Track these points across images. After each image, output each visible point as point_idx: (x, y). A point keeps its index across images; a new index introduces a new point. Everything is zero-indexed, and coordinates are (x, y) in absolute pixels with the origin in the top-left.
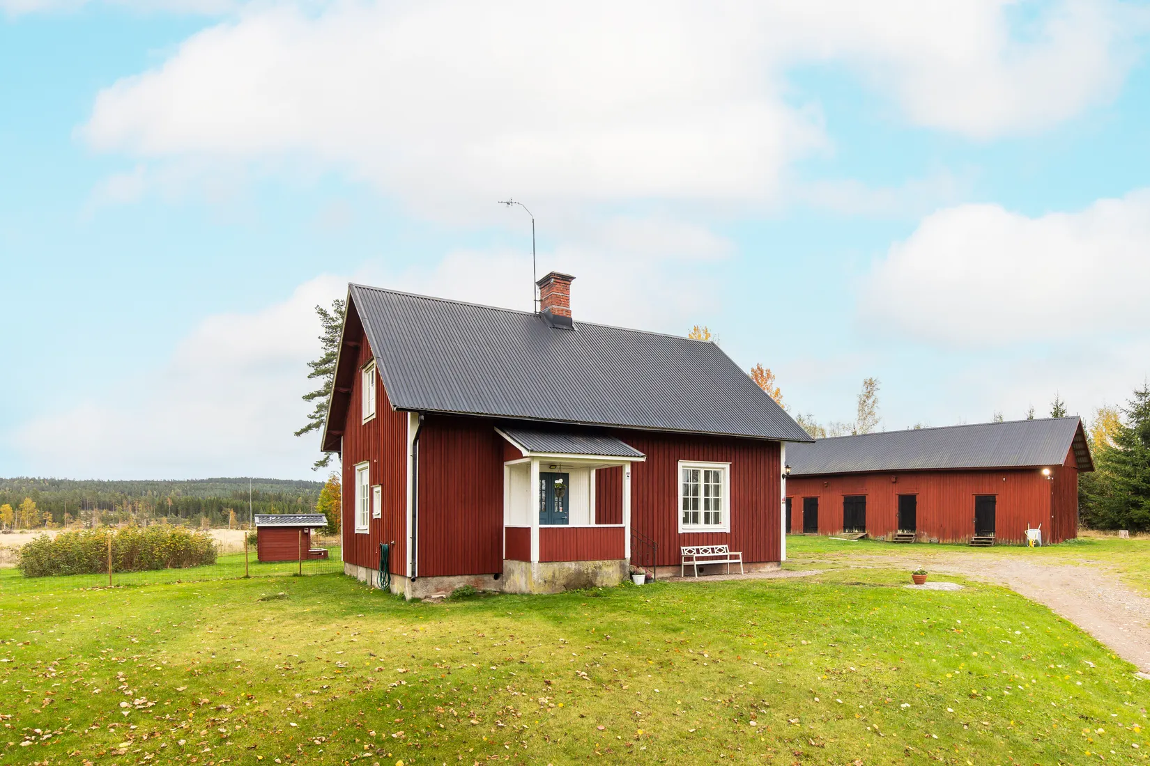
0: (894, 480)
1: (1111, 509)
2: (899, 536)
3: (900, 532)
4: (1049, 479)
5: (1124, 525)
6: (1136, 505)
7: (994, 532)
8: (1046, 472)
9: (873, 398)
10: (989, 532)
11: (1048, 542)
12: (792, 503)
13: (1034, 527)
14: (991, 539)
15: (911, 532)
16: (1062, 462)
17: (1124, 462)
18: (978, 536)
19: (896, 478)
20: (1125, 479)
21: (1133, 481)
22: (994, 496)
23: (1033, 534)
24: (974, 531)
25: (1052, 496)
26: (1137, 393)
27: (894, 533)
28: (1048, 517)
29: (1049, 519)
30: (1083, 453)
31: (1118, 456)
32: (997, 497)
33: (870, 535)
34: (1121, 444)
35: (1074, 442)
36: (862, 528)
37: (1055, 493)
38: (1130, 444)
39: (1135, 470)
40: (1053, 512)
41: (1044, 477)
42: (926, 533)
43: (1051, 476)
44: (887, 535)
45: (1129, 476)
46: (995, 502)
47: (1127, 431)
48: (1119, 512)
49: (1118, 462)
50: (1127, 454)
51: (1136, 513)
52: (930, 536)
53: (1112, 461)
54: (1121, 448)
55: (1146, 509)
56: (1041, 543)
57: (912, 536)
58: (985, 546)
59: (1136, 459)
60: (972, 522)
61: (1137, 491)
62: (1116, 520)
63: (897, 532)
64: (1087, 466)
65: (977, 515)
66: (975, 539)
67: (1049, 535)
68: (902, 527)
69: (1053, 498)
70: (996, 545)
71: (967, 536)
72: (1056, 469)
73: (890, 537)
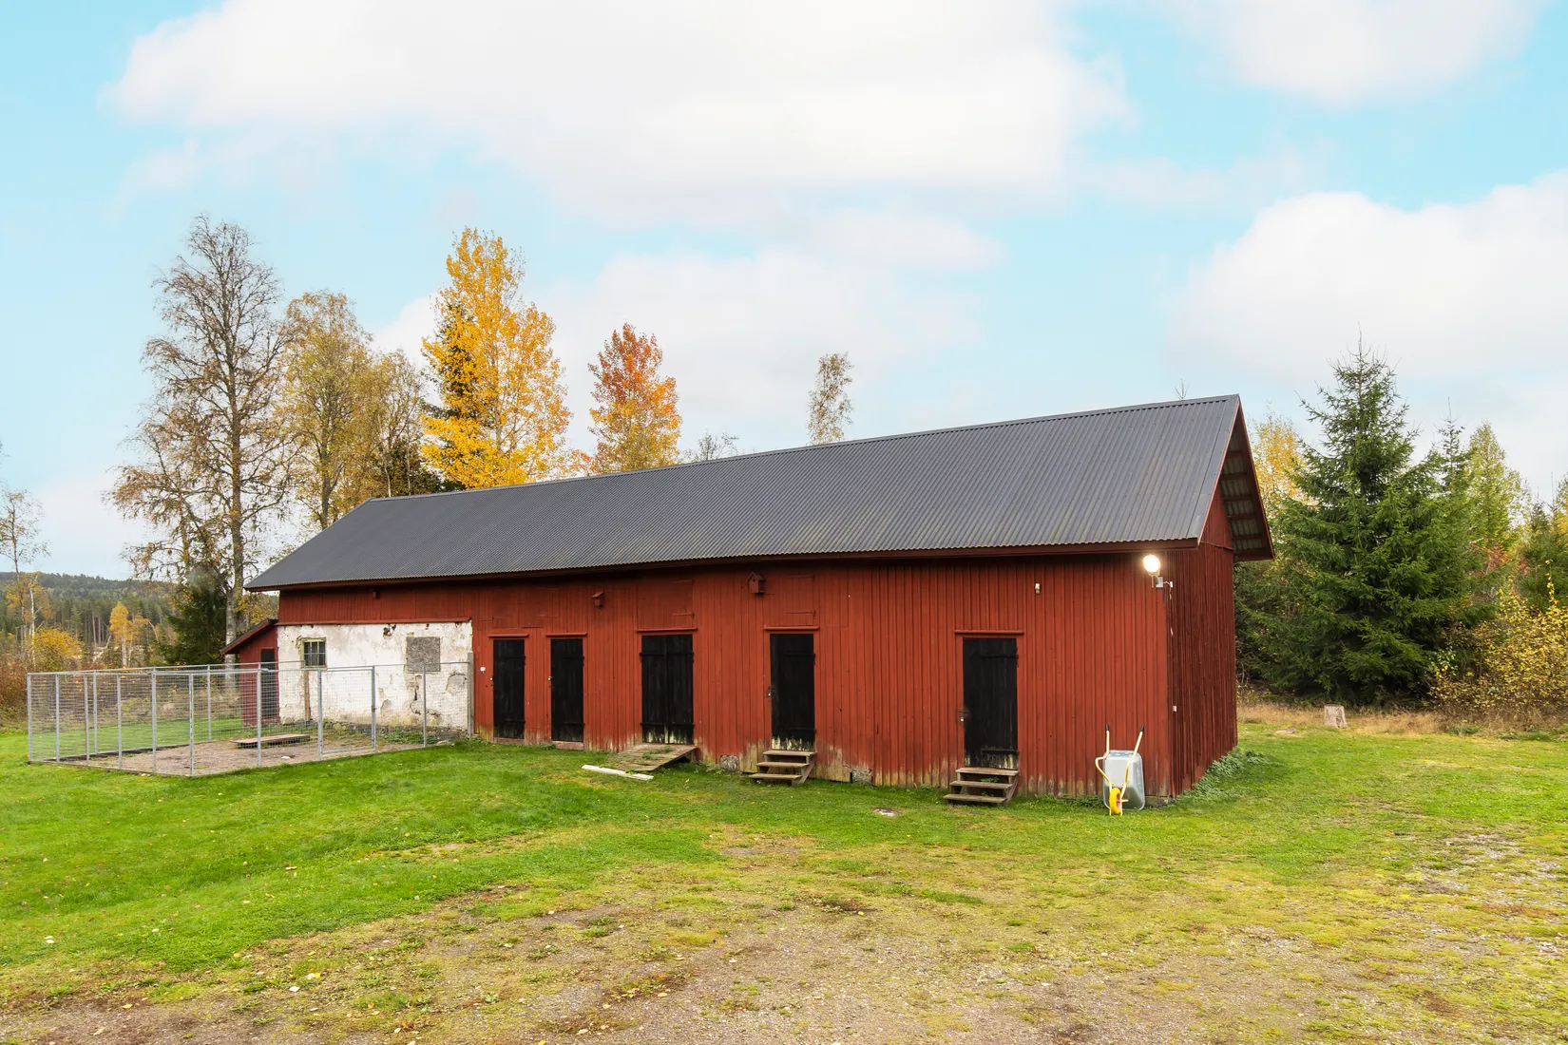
0: (755, 587)
1: (1298, 647)
2: (773, 758)
3: (776, 746)
4: (1160, 585)
5: (1328, 687)
6: (1355, 639)
7: (1015, 755)
8: (1152, 564)
9: (839, 399)
10: (1003, 754)
11: (1163, 792)
12: (527, 653)
13: (1123, 744)
14: (1004, 779)
15: (804, 746)
16: (1196, 530)
17: (1322, 536)
18: (973, 765)
19: (762, 583)
20: (1330, 576)
21: (1347, 581)
22: (1010, 641)
23: (1121, 769)
24: (962, 750)
25: (1170, 640)
26: (1342, 374)
27: (761, 746)
28: (1161, 710)
29: (1164, 716)
30: (1244, 507)
31: (1310, 519)
32: (1020, 642)
33: (705, 751)
34: (1315, 494)
35: (1223, 477)
36: (686, 732)
37: (1178, 633)
38: (1332, 493)
39: (1350, 554)
40: (1176, 695)
41: (1148, 580)
42: (840, 752)
43: (1166, 575)
44: (745, 754)
45: (1333, 566)
46: (1014, 658)
47: (1325, 465)
48: (1317, 655)
49: (1308, 536)
50: (1329, 517)
51: (1355, 660)
52: (851, 761)
53: (1297, 532)
54: (1313, 502)
55: (1376, 649)
56: (1142, 796)
57: (802, 759)
58: (990, 805)
59: (1349, 529)
60: (957, 721)
61: (1353, 605)
62: (1312, 674)
63: (768, 746)
64: (1255, 544)
65: (971, 699)
66: (965, 776)
67: (1167, 769)
68: (782, 731)
69: (1174, 646)
70: (1019, 799)
71: (945, 763)
72: (1176, 551)
73: (749, 761)
